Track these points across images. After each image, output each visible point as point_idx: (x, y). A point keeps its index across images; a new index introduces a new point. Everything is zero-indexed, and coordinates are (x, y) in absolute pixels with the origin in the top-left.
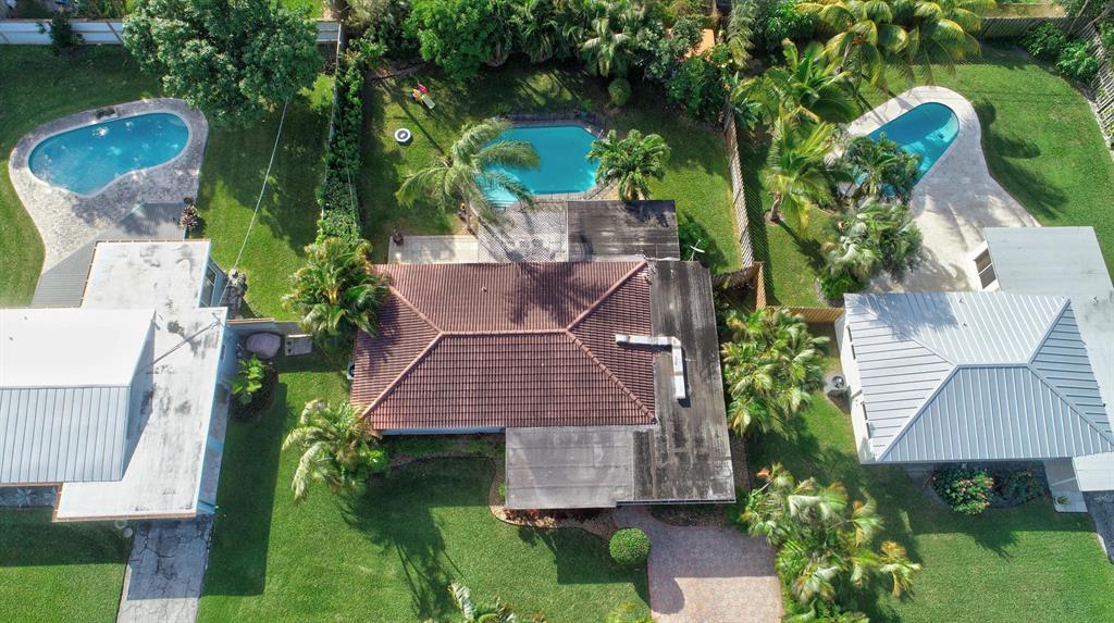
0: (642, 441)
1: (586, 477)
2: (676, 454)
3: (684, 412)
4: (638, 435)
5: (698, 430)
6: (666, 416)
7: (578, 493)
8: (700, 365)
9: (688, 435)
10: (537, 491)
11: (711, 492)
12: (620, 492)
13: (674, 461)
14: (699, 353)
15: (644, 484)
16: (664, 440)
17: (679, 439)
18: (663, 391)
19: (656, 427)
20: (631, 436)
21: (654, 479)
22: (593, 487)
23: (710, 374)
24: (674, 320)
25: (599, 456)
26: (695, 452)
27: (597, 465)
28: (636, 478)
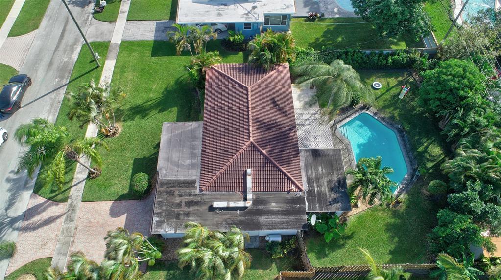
0: (191, 184)
1: (174, 156)
2: (181, 202)
3: (206, 207)
4: (194, 182)
5: (195, 215)
6: (204, 197)
7: (166, 153)
8: (235, 219)
9: (191, 209)
10: (170, 135)
12: (164, 172)
13: (178, 200)
14: (243, 219)
15: (167, 184)
16: (190, 195)
17: (189, 204)
19: (197, 192)
20: (194, 178)
21: (169, 189)
23: (229, 224)
24: (265, 205)
25: (184, 162)
26: (181, 212)
27: (180, 161)
28: (170, 180)
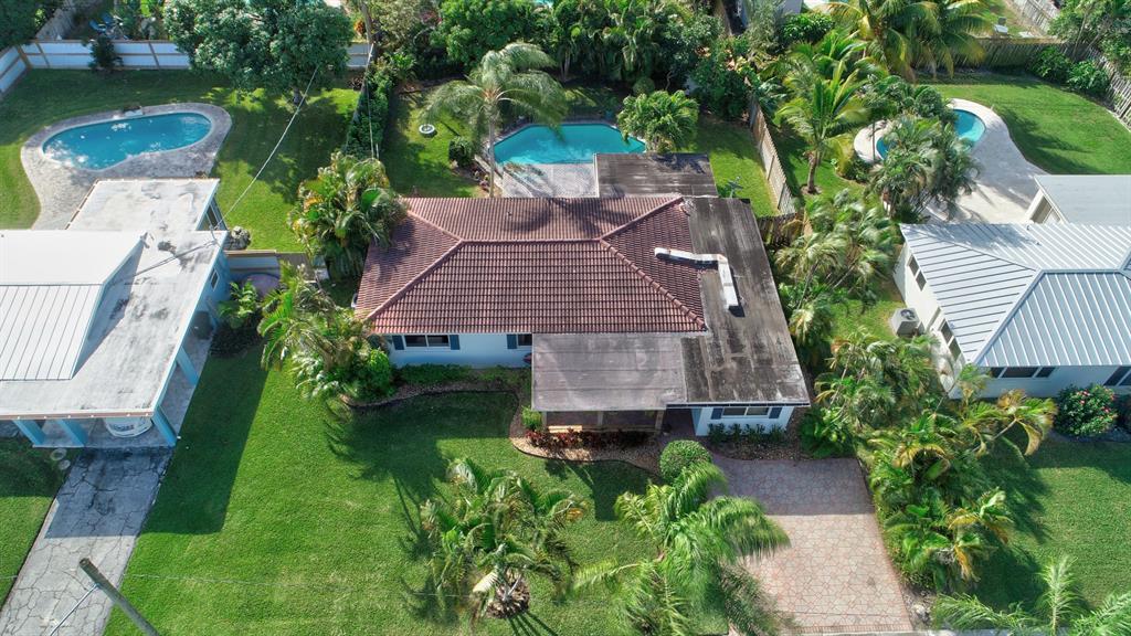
0: (692, 348)
1: (629, 380)
2: (734, 359)
3: (737, 321)
4: (687, 342)
5: (755, 336)
6: (718, 324)
7: (620, 395)
8: (751, 281)
9: (746, 342)
10: (570, 392)
11: (779, 394)
12: (669, 394)
13: (731, 365)
14: (748, 271)
15: (698, 387)
16: (718, 346)
17: (735, 345)
18: (711, 304)
19: (708, 334)
20: (679, 342)
21: (710, 382)
22: (637, 390)
23: (763, 289)
24: (717, 243)
25: (642, 360)
26: (755, 357)
27: (640, 368)
28: (688, 381)
